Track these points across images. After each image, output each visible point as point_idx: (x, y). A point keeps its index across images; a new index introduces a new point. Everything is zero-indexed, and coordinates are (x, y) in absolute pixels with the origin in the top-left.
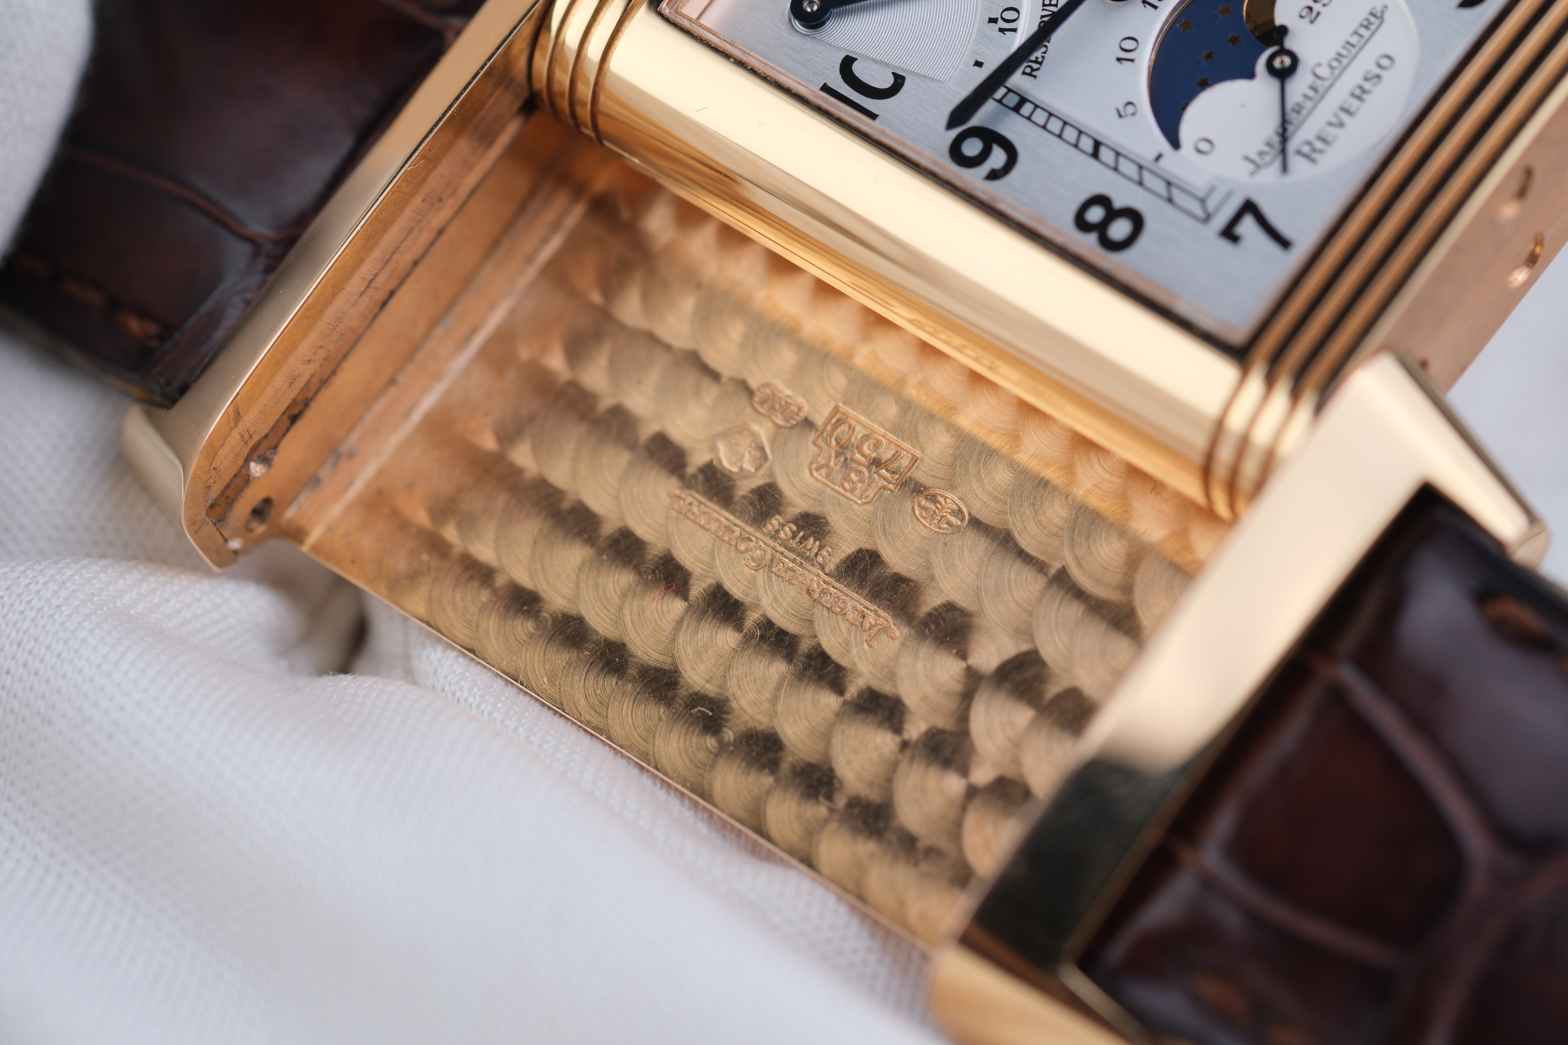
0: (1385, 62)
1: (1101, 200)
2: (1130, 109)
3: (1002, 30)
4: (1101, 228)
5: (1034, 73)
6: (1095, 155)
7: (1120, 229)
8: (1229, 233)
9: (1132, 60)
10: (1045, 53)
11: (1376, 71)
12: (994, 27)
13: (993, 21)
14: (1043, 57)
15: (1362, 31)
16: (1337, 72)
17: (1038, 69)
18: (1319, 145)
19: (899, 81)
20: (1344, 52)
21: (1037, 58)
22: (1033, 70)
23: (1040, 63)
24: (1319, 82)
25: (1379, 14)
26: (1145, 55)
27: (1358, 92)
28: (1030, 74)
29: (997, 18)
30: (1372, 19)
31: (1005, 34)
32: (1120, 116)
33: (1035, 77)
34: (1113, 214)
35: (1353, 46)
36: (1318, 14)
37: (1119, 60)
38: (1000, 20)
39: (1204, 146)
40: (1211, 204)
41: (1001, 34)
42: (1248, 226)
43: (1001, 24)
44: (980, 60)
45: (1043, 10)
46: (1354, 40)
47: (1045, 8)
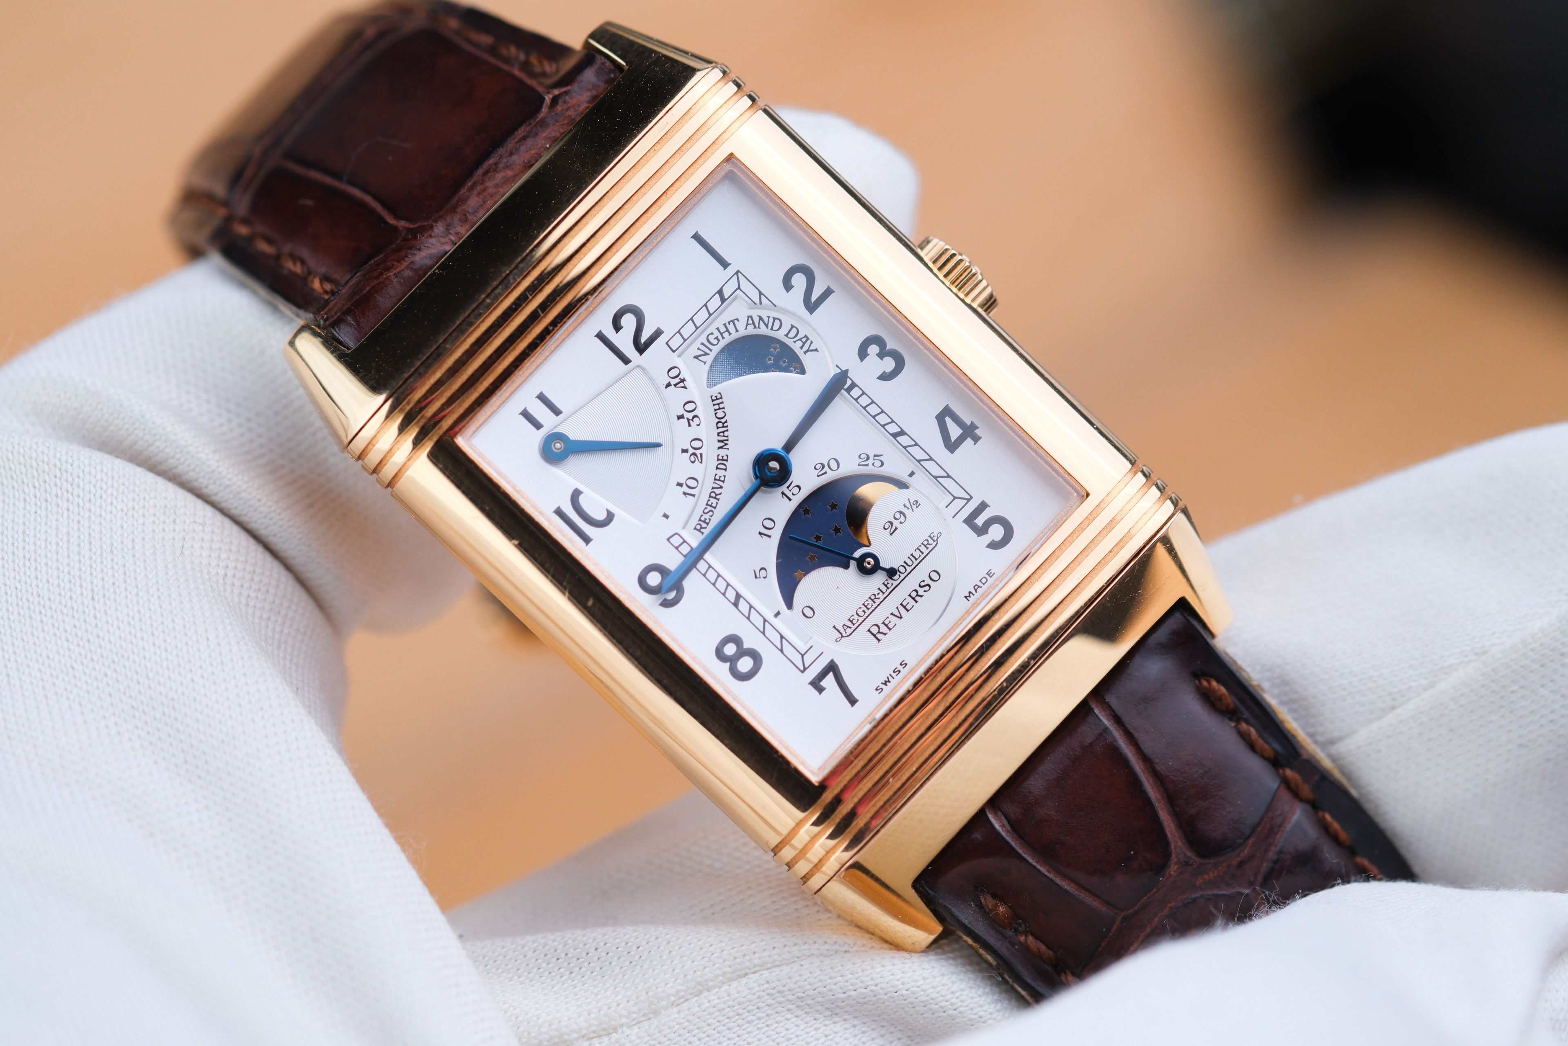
0: (934, 576)
1: (734, 639)
2: (763, 573)
3: (685, 494)
4: (732, 661)
5: (702, 530)
6: (736, 604)
7: (745, 664)
8: (817, 684)
9: (770, 537)
10: (711, 516)
11: (928, 581)
12: (680, 490)
13: (680, 485)
14: (710, 520)
15: (923, 548)
17: (705, 528)
18: (883, 629)
19: (610, 517)
20: (910, 563)
21: (705, 519)
22: (702, 528)
23: (707, 524)
24: (890, 581)
25: (935, 538)
26: (777, 534)
27: (914, 594)
28: (699, 530)
29: (683, 484)
30: (931, 541)
31: (686, 497)
32: (756, 577)
33: (703, 533)
34: (742, 652)
35: (916, 559)
36: (896, 529)
37: (760, 534)
38: (684, 485)
39: (808, 612)
40: (808, 660)
41: (684, 496)
42: (829, 681)
43: (686, 489)
44: (667, 513)
45: (714, 483)
46: (917, 554)
47: (716, 481)
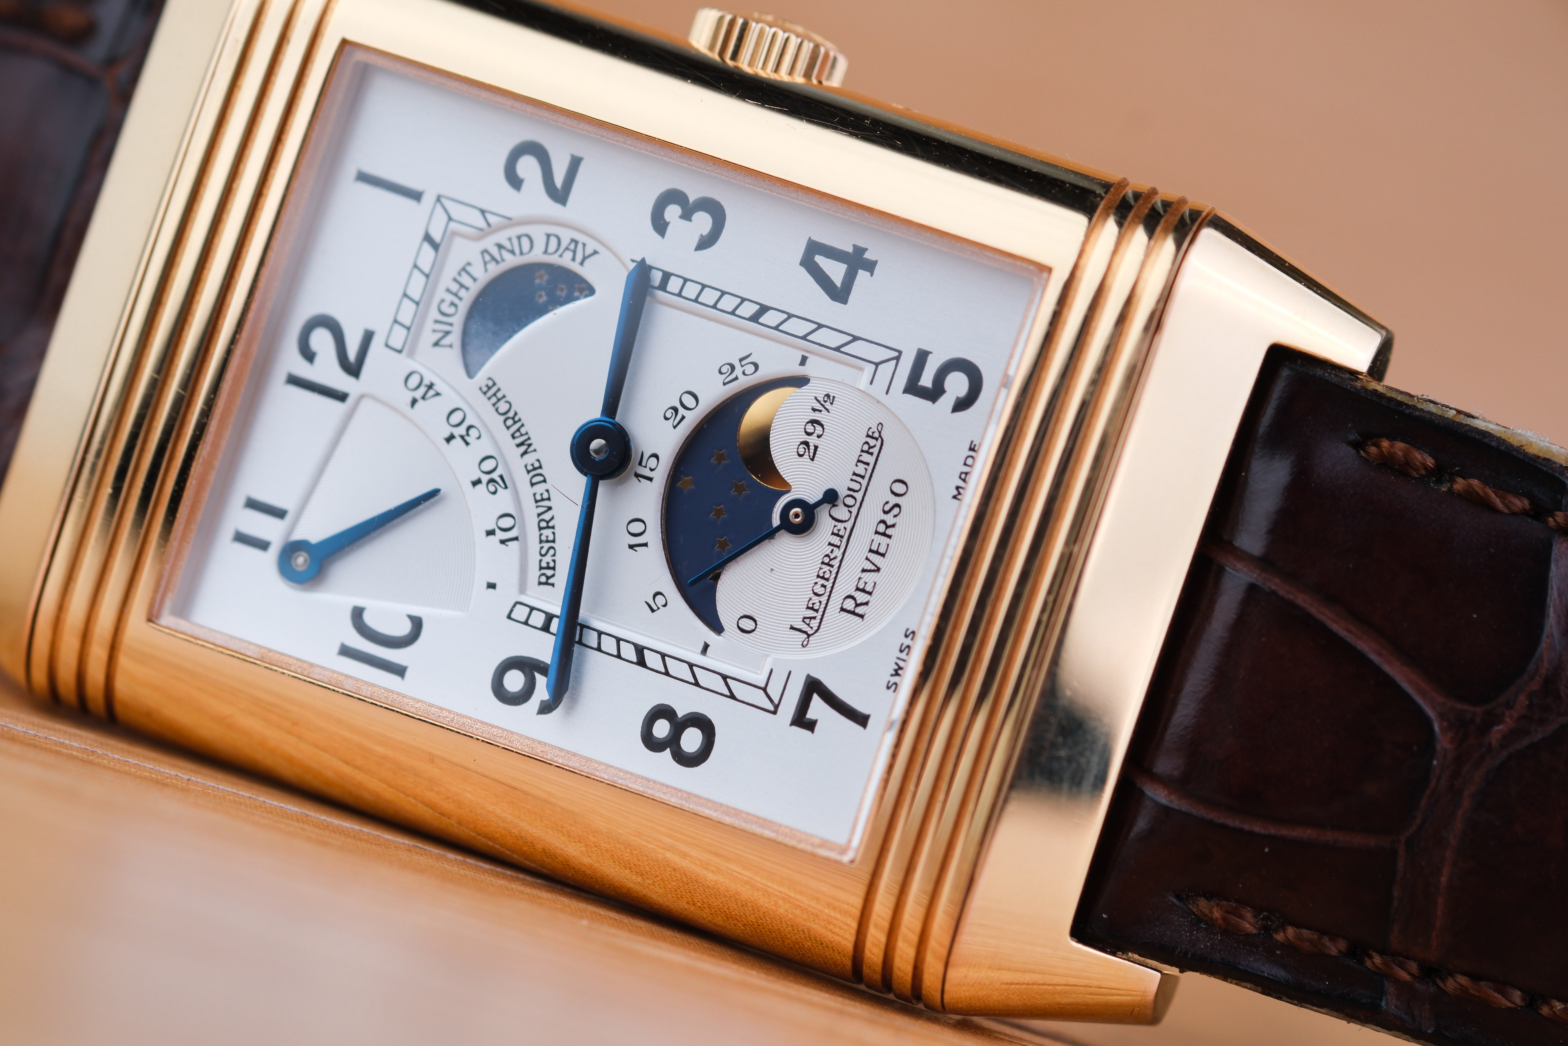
0: (899, 488)
1: (662, 712)
2: (660, 600)
3: (503, 542)
4: (672, 743)
5: (550, 581)
6: (641, 662)
7: (691, 740)
8: (802, 720)
9: (646, 545)
10: (554, 555)
11: (894, 500)
12: (494, 540)
13: (491, 533)
14: (554, 561)
15: (866, 457)
16: (854, 510)
17: (553, 575)
18: (861, 597)
19: (417, 624)
20: (856, 486)
21: (548, 563)
22: (548, 578)
23: (554, 568)
24: (840, 526)
25: (876, 435)
26: (654, 536)
27: (882, 528)
28: (546, 583)
29: (494, 530)
30: (872, 442)
31: (507, 545)
32: (653, 611)
33: (553, 585)
34: (680, 724)
35: (863, 477)
36: (816, 448)
37: (631, 547)
38: (497, 531)
39: (747, 624)
40: (774, 691)
41: (503, 546)
42: (817, 708)
43: (501, 535)
44: (492, 581)
45: (537, 507)
46: (861, 469)
